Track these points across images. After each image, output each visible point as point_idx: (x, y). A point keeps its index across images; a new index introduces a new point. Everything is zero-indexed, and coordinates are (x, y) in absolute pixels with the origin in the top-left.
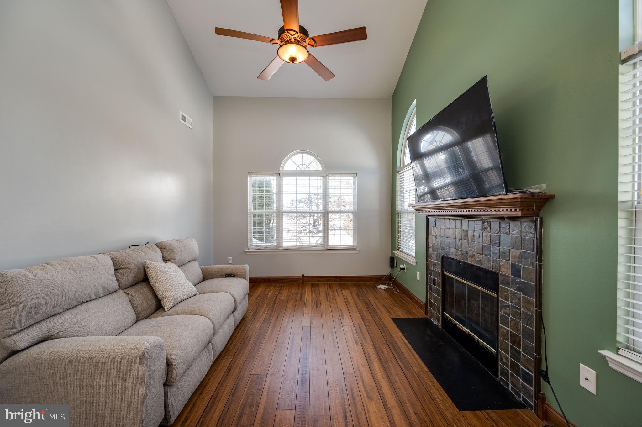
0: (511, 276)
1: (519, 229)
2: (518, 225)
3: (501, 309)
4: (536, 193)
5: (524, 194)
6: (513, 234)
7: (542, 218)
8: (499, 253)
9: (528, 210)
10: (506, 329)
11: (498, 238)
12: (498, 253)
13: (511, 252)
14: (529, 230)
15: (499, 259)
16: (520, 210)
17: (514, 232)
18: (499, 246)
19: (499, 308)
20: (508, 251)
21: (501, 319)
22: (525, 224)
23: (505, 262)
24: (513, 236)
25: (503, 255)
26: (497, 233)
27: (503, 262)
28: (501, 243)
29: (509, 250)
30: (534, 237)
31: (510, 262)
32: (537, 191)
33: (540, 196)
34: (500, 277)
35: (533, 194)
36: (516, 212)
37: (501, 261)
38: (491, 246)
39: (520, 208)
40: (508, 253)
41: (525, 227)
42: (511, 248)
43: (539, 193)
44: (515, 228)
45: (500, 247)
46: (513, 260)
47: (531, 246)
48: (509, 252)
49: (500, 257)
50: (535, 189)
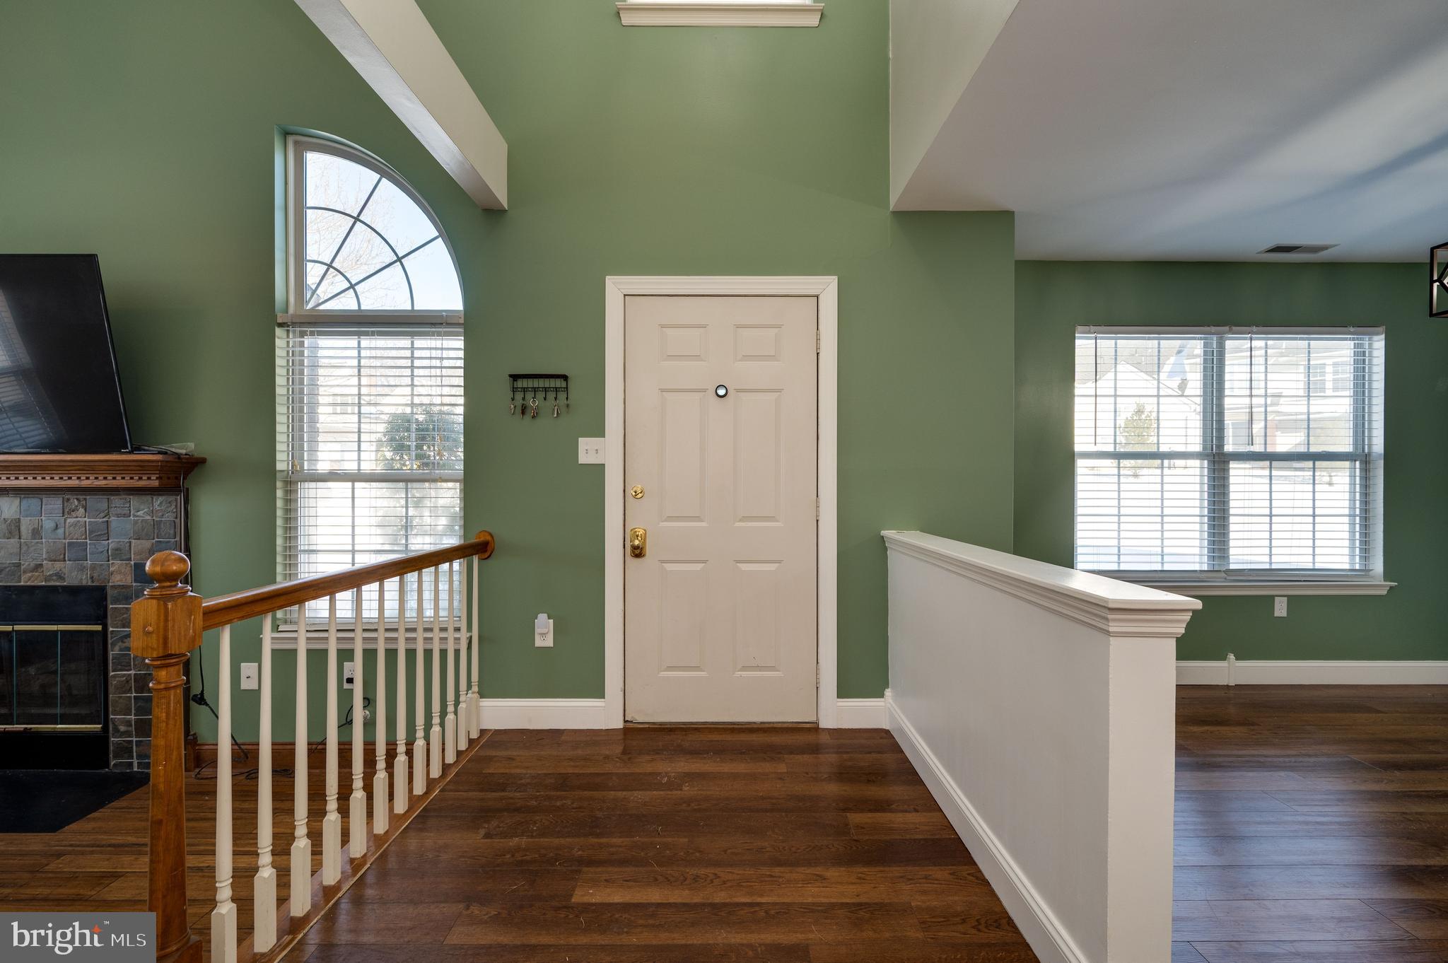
0: (134, 584)
1: (149, 508)
2: (147, 501)
3: (113, 644)
4: (182, 454)
5: (165, 456)
6: (137, 516)
7: (188, 489)
8: (108, 550)
9: (169, 478)
10: (124, 675)
11: (105, 526)
12: (105, 553)
13: (133, 545)
14: (168, 507)
15: (109, 561)
16: (157, 478)
17: (140, 513)
18: (108, 540)
19: (110, 646)
20: (128, 544)
21: (112, 663)
22: (161, 499)
23: (122, 564)
24: (138, 518)
25: (118, 553)
26: (103, 518)
27: (116, 565)
28: (111, 534)
29: (130, 542)
30: (176, 518)
31: (132, 563)
32: (184, 452)
33: (187, 459)
34: (110, 592)
35: (178, 456)
36: (150, 481)
37: (113, 563)
38: (89, 542)
39: (158, 476)
40: (127, 548)
41: (161, 503)
42: (134, 539)
43: (186, 455)
44: (142, 507)
45: (110, 541)
46: (138, 557)
47: (172, 532)
48: (130, 546)
49: (110, 558)
50: (179, 448)
